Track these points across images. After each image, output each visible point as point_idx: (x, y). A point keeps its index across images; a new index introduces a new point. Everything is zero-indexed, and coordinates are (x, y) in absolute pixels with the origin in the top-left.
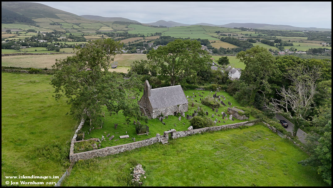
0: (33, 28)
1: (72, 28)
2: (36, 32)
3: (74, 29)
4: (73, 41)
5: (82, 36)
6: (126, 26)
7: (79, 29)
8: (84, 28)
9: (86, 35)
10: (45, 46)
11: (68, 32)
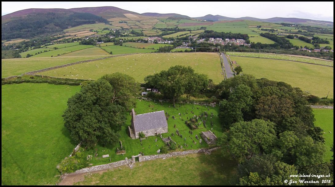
0: (107, 26)
1: (134, 24)
2: (109, 30)
3: (136, 25)
4: (133, 36)
5: (141, 31)
6: (178, 21)
7: (140, 26)
8: (143, 24)
9: (144, 30)
10: (114, 41)
11: (131, 28)
